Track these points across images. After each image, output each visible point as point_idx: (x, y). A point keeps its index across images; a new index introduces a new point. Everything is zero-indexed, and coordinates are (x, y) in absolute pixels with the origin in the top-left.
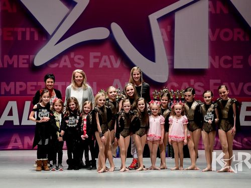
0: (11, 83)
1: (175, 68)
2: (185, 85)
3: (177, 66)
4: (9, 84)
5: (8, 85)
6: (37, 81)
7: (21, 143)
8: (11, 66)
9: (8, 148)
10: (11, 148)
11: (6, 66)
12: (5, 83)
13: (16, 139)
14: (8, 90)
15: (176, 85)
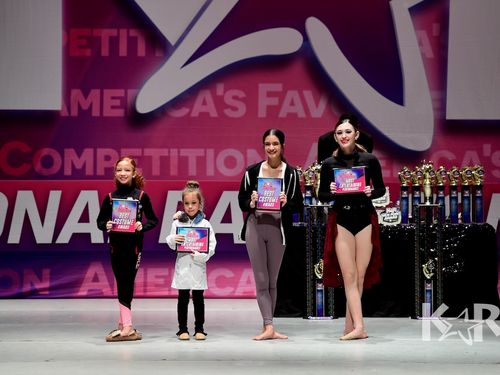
0: (86, 150)
1: (448, 117)
2: (471, 155)
3: (451, 115)
4: (82, 152)
5: (79, 156)
6: (143, 147)
7: (107, 283)
8: (85, 114)
9: (80, 294)
10: (85, 293)
11: (75, 112)
12: (73, 150)
13: (96, 275)
14: (79, 166)
15: (450, 156)
